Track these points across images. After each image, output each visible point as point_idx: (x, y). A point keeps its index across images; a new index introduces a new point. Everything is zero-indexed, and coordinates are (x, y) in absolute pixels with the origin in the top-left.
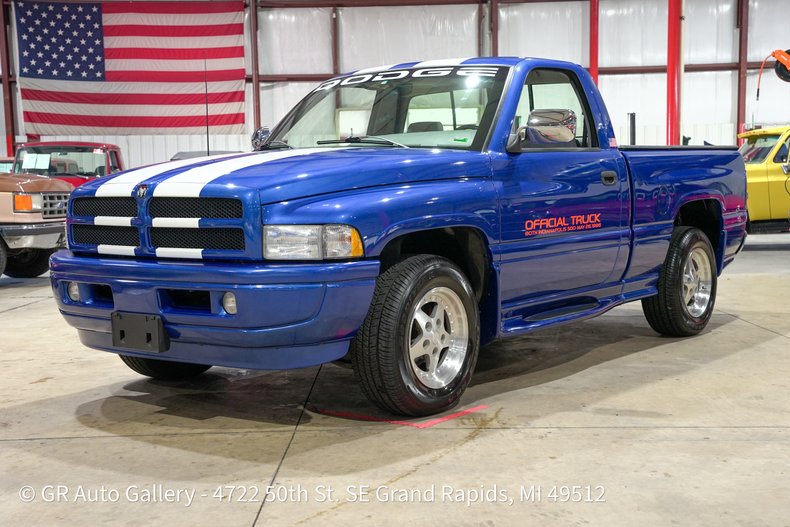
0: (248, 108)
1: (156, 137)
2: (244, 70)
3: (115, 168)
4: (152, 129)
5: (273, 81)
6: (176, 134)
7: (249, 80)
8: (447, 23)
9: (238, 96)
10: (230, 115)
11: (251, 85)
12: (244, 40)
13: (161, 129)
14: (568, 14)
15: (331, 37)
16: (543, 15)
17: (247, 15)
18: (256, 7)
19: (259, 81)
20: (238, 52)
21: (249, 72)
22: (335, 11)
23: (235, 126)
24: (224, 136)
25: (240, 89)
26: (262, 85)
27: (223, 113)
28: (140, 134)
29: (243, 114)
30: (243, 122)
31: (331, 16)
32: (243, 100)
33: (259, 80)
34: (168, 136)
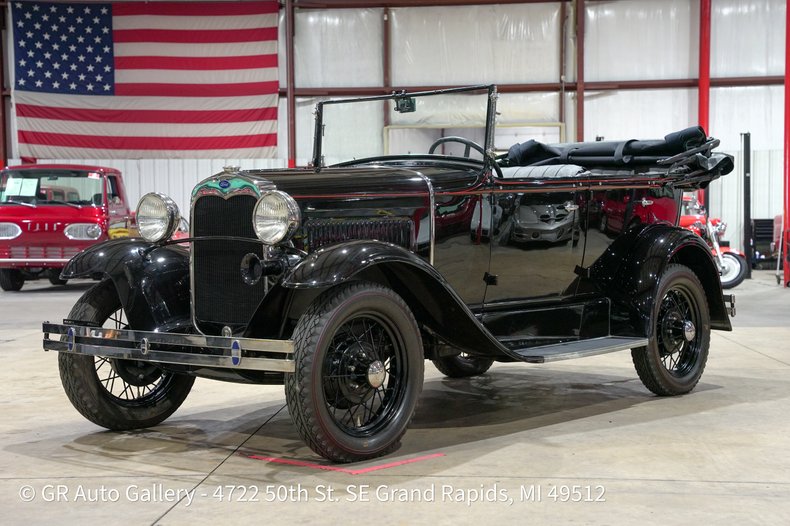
0: (280, 127)
1: (172, 161)
2: (277, 83)
3: (114, 195)
4: (169, 153)
5: (311, 96)
6: (196, 157)
7: (283, 94)
8: (522, 26)
9: (270, 114)
10: (260, 137)
11: (285, 100)
12: (279, 47)
13: (178, 153)
14: (673, 14)
15: (381, 44)
16: (642, 14)
17: (282, 18)
18: (293, 8)
19: (295, 96)
20: (271, 61)
21: (283, 84)
22: (386, 12)
23: (266, 149)
24: (252, 160)
25: (271, 106)
26: (299, 100)
27: (251, 133)
28: (154, 158)
29: (276, 135)
30: (276, 144)
31: (382, 17)
32: (276, 118)
33: (293, 93)
34: (186, 161)
